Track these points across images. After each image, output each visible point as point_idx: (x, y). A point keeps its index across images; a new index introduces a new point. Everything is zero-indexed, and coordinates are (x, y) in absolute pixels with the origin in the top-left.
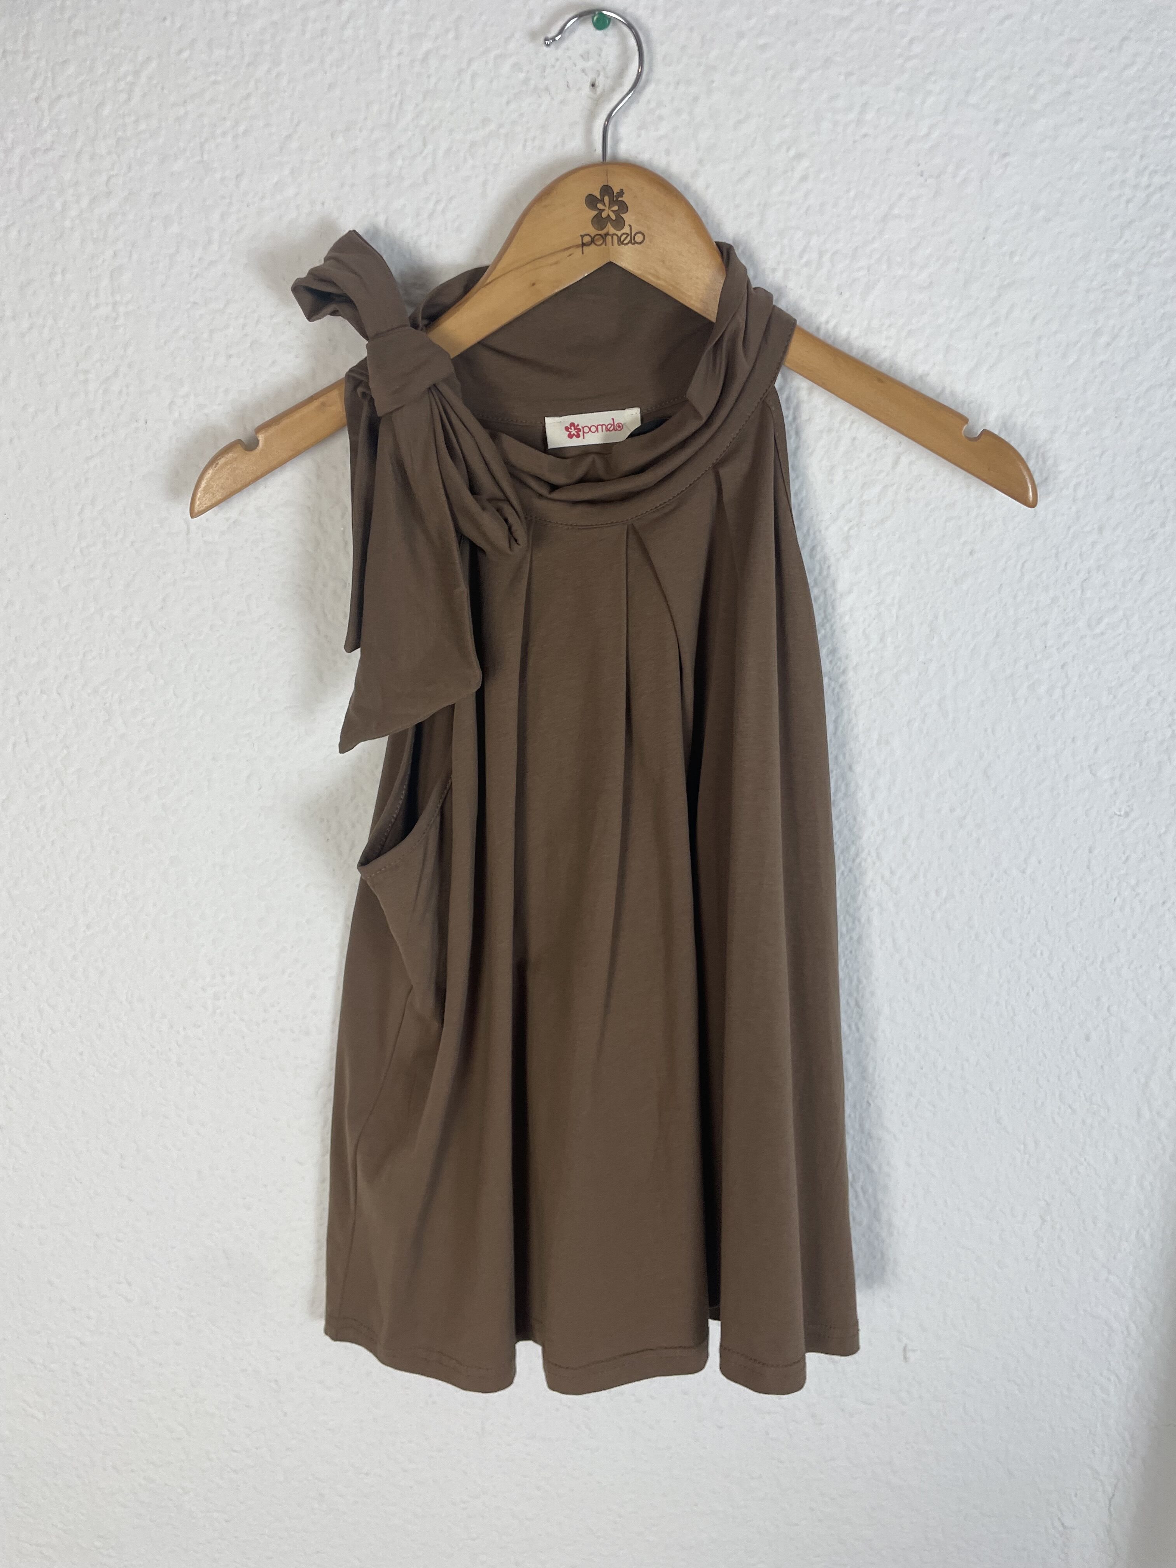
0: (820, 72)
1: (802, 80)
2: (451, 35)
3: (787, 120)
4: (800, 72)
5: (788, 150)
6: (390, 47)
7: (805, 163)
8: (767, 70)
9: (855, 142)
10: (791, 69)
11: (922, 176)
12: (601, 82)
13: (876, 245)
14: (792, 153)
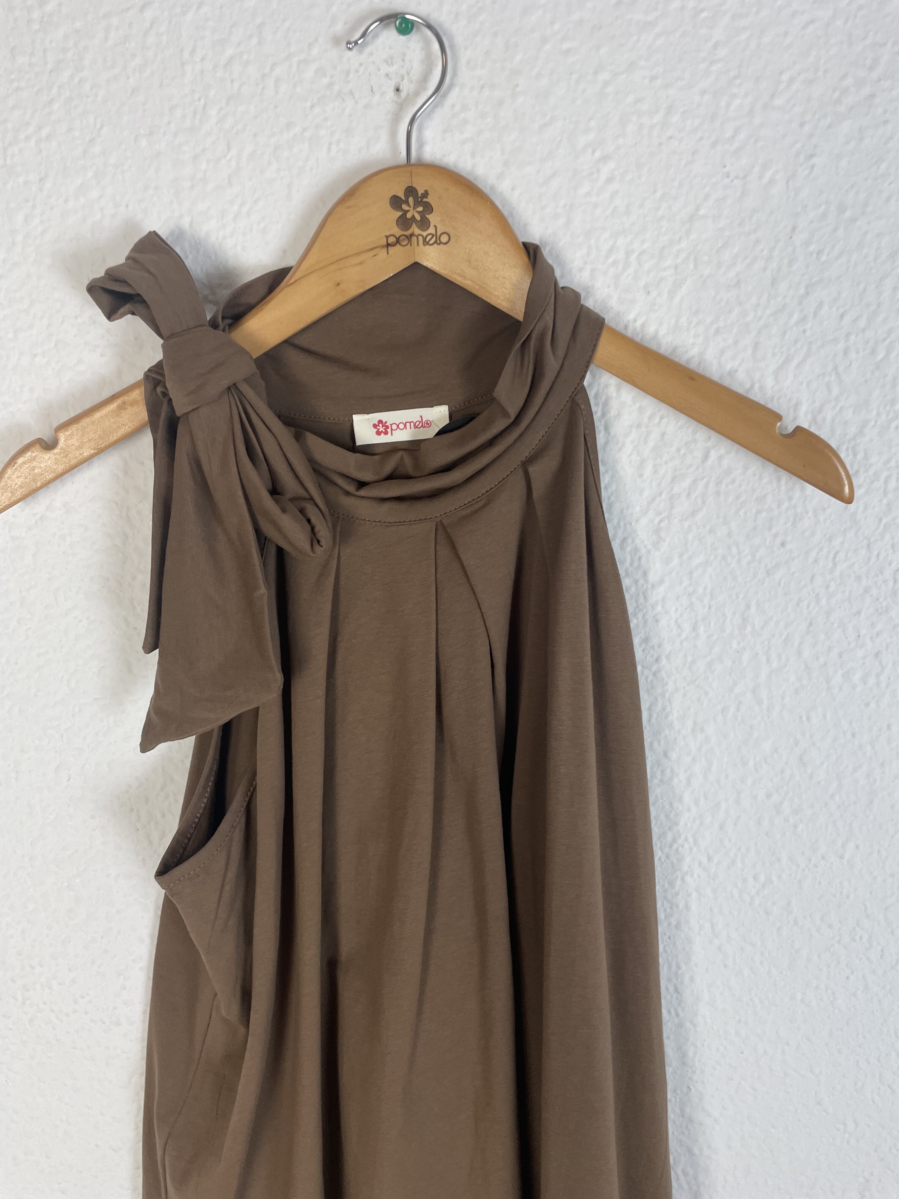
0: (624, 76)
1: (606, 84)
2: (255, 41)
3: (592, 123)
4: (604, 76)
5: (594, 152)
6: (193, 52)
7: (611, 165)
8: (571, 74)
9: (660, 144)
10: (596, 73)
11: (728, 177)
12: (407, 87)
13: (683, 244)
14: (598, 154)
